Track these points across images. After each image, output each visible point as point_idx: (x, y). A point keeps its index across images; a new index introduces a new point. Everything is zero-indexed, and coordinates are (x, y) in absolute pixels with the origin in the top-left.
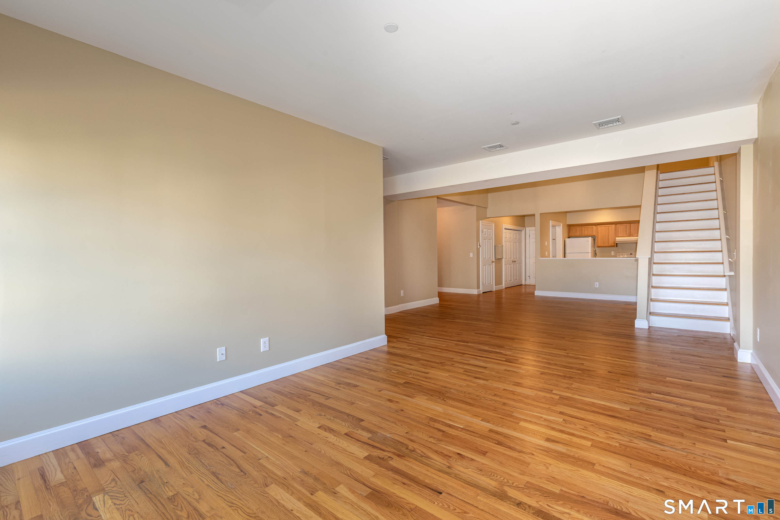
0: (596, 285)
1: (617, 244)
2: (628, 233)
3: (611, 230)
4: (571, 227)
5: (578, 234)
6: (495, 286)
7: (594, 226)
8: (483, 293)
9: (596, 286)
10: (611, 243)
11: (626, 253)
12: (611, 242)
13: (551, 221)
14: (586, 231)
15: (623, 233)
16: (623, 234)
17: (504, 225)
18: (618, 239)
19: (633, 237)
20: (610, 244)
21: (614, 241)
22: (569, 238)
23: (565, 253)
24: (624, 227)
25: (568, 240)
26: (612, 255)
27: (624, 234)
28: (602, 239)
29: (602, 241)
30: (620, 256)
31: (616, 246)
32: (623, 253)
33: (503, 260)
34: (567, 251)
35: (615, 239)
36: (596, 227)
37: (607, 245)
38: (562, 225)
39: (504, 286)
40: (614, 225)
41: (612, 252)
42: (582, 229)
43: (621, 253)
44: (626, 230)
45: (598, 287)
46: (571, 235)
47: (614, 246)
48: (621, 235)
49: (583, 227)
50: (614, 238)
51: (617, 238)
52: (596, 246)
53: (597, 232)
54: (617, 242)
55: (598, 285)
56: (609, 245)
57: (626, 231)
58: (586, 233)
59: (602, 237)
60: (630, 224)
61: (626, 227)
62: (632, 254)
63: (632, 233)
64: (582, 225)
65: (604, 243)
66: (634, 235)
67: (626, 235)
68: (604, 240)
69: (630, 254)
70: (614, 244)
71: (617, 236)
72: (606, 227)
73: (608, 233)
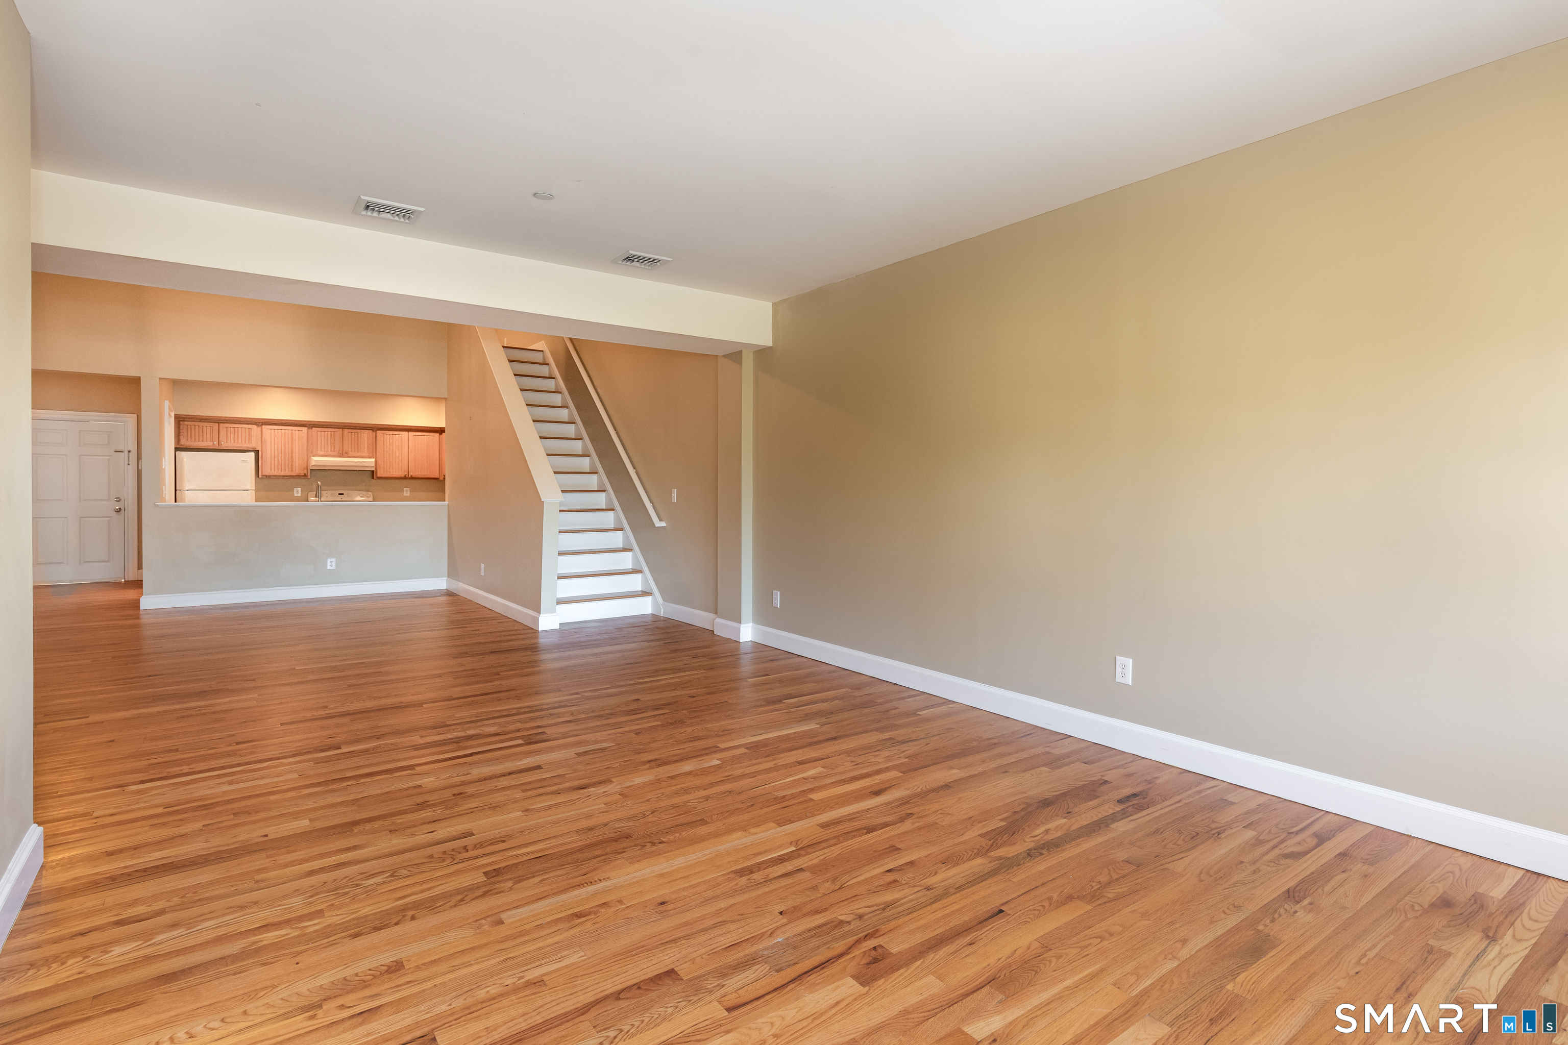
1: (312, 471)
2: (337, 449)
3: (297, 438)
4: (186, 423)
5: (208, 443)
7: (255, 426)
9: (329, 567)
11: (331, 492)
12: (298, 468)
14: (229, 438)
15: (326, 447)
16: (326, 450)
18: (317, 461)
19: (349, 457)
20: (296, 472)
21: (306, 464)
22: (180, 449)
23: (176, 490)
24: (329, 435)
26: (297, 495)
27: (329, 450)
28: (276, 459)
29: (276, 462)
31: (309, 477)
34: (182, 486)
35: (308, 460)
36: (260, 428)
37: (287, 473)
40: (305, 429)
41: (299, 490)
42: (219, 432)
44: (333, 441)
45: (334, 567)
46: (184, 442)
47: (305, 476)
48: (322, 453)
49: (220, 424)
50: (306, 458)
51: (312, 458)
52: (262, 475)
53: (266, 442)
54: (313, 468)
56: (294, 474)
57: (333, 445)
58: (228, 441)
59: (277, 455)
60: (341, 430)
61: (333, 436)
62: (343, 494)
63: (346, 449)
64: (220, 420)
65: (280, 467)
66: (350, 454)
67: (333, 453)
68: (280, 460)
69: (339, 494)
70: (306, 470)
71: (312, 452)
72: (287, 432)
73: (290, 446)
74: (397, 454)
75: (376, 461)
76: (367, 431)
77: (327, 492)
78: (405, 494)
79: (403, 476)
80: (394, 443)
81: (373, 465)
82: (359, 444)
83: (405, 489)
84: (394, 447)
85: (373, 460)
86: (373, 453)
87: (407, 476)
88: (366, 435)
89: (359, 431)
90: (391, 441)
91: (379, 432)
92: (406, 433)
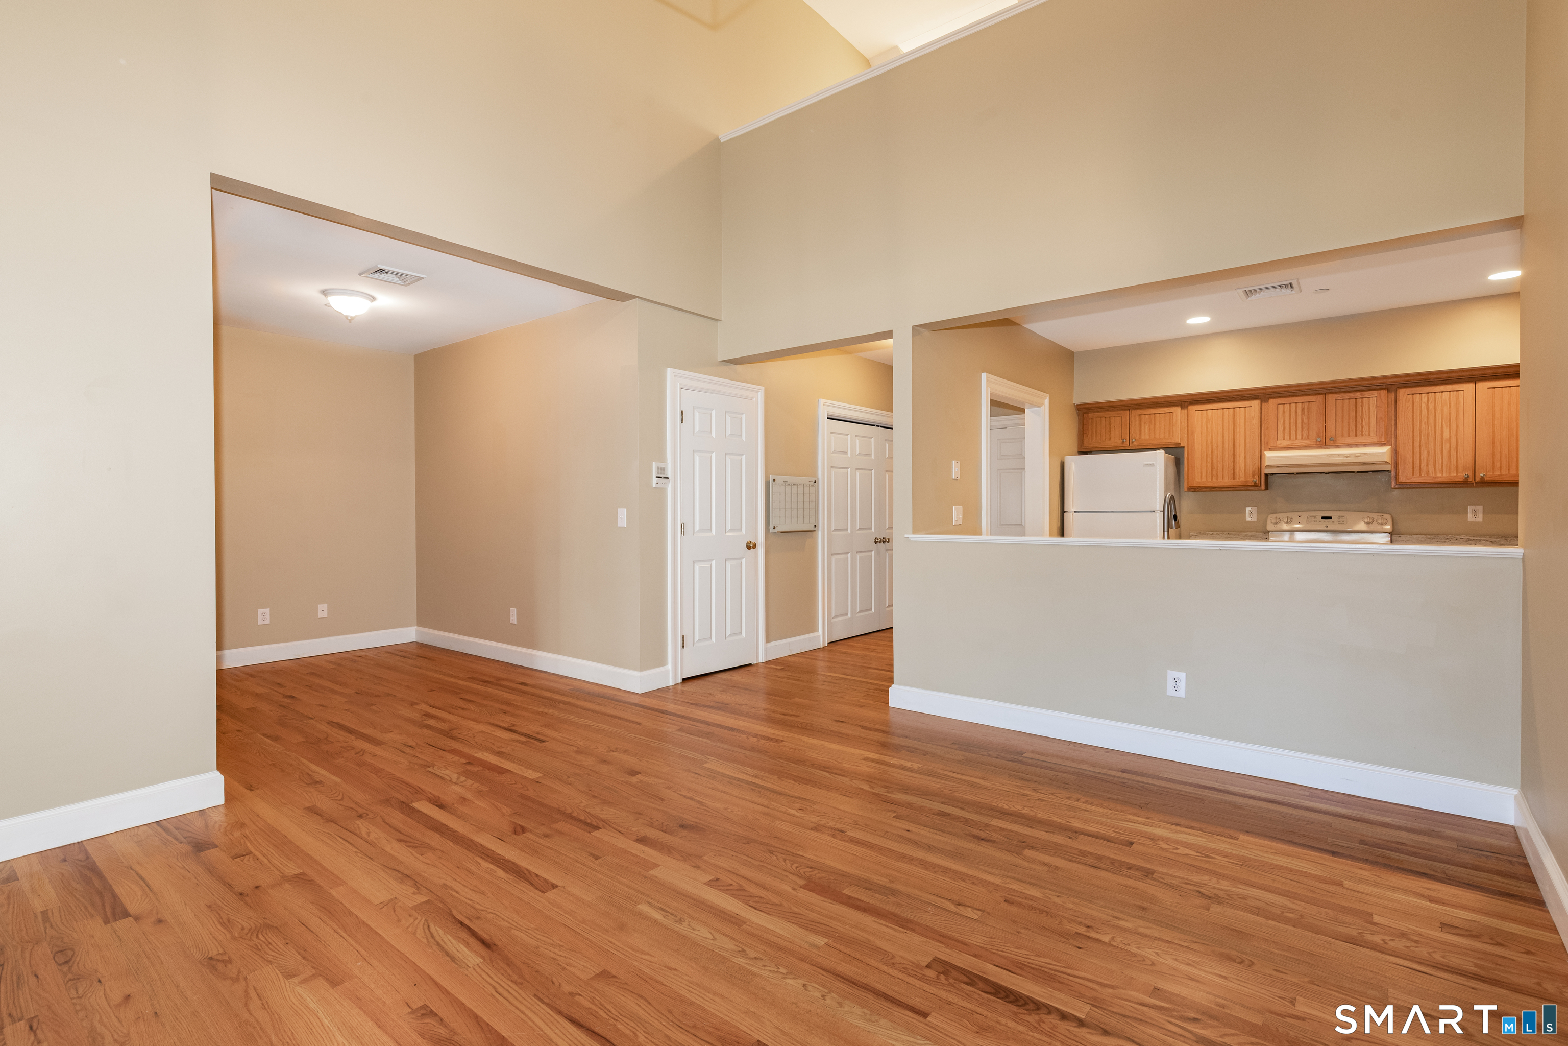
0: (1170, 683)
1: (1266, 475)
2: (1313, 434)
3: (1243, 421)
4: (1091, 415)
5: (1116, 442)
6: (768, 640)
7: (1177, 410)
8: (684, 680)
9: (1170, 692)
10: (1242, 474)
11: (1305, 515)
12: (1244, 472)
13: (984, 375)
14: (1143, 426)
15: (1293, 433)
16: (1293, 437)
17: (822, 401)
18: (1274, 458)
19: (1338, 447)
20: (1241, 479)
21: (1257, 464)
22: (1082, 453)
23: (1063, 512)
24: (1299, 410)
25: (1076, 464)
26: (1248, 519)
27: (1299, 437)
28: (1209, 460)
29: (1209, 465)
30: (1279, 527)
31: (1263, 487)
32: (1294, 515)
33: (821, 537)
34: (1070, 506)
35: (1261, 457)
36: (1185, 411)
37: (1227, 482)
38: (1047, 402)
39: (819, 638)
40: (1256, 404)
41: (1248, 509)
42: (1133, 424)
43: (1285, 515)
44: (1305, 420)
45: (1182, 693)
46: (1087, 442)
47: (1256, 486)
48: (1285, 444)
49: (1133, 412)
50: (1257, 454)
51: (1268, 454)
52: (1185, 486)
53: (1190, 433)
54: (1268, 471)
55: (1182, 685)
56: (1237, 482)
57: (1305, 426)
58: (1145, 436)
59: (1210, 452)
60: (1321, 397)
61: (1306, 411)
62: (1330, 518)
63: (1331, 432)
64: (1131, 405)
65: (1214, 473)
66: (1340, 440)
67: (1305, 442)
68: (1215, 460)
69: (1323, 518)
70: (1256, 476)
71: (1267, 444)
72: (1226, 411)
73: (1231, 437)
74: (1446, 434)
75: (1395, 452)
76: (1375, 393)
77: (1299, 514)
78: (1470, 518)
79: (1461, 479)
80: (1439, 411)
81: (1387, 458)
82: (1359, 420)
83: (1470, 508)
84: (1439, 421)
85: (1385, 450)
86: (1389, 436)
87: (1470, 479)
88: (1373, 402)
89: (1358, 395)
90: (1431, 406)
91: (1402, 393)
92: (1468, 387)
